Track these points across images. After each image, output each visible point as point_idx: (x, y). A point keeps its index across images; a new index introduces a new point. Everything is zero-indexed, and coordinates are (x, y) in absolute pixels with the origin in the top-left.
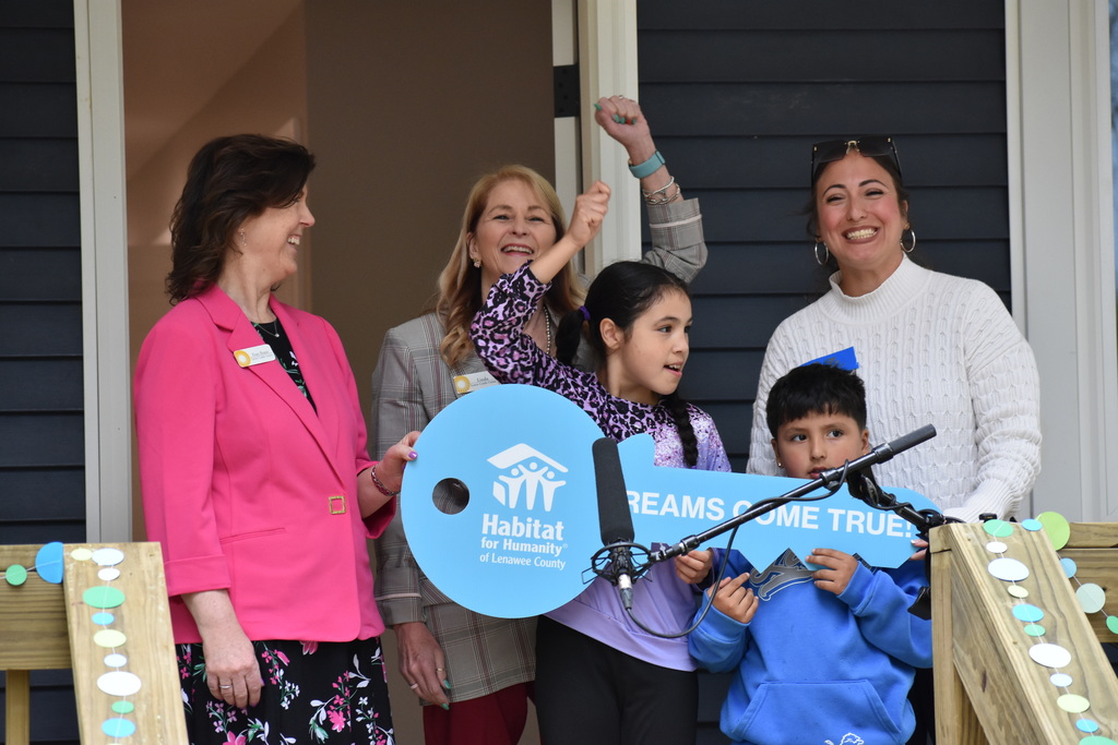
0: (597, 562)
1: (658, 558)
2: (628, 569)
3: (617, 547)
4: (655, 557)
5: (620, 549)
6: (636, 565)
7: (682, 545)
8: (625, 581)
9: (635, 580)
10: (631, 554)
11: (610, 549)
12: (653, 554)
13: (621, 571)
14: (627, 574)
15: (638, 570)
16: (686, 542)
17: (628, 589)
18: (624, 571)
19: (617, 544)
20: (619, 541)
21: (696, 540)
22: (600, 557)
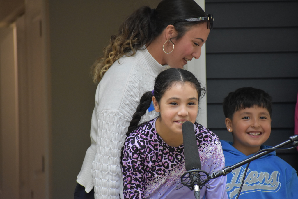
0: (184, 179)
1: (212, 177)
2: (198, 182)
3: (193, 172)
4: (211, 177)
5: (194, 173)
6: (202, 180)
7: (223, 171)
8: (197, 188)
9: (202, 188)
10: (199, 175)
11: (190, 173)
12: (209, 175)
13: (195, 183)
14: (198, 184)
15: (203, 182)
16: (225, 169)
17: (198, 191)
18: (196, 183)
19: (193, 170)
20: (194, 169)
21: (230, 169)
22: (185, 176)
